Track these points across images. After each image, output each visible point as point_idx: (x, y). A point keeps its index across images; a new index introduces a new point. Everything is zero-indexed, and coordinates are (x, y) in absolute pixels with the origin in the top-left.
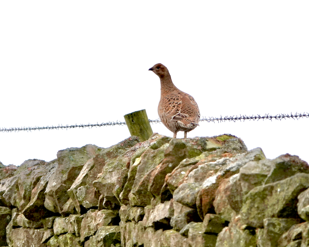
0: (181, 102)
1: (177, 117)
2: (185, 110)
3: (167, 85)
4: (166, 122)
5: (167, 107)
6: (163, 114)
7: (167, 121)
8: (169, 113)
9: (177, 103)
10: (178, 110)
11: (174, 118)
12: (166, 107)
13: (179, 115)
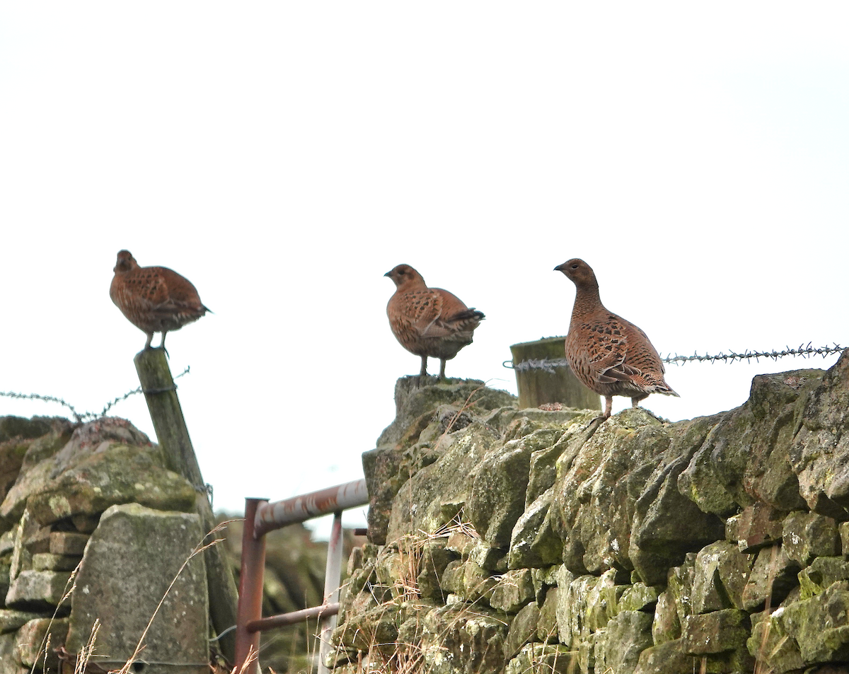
0: (624, 339)
1: (616, 371)
2: (640, 357)
3: (589, 302)
4: (589, 373)
5: (592, 347)
6: (582, 357)
7: (589, 371)
8: (597, 358)
9: (616, 342)
10: (619, 356)
11: (608, 373)
12: (590, 346)
13: (619, 367)
